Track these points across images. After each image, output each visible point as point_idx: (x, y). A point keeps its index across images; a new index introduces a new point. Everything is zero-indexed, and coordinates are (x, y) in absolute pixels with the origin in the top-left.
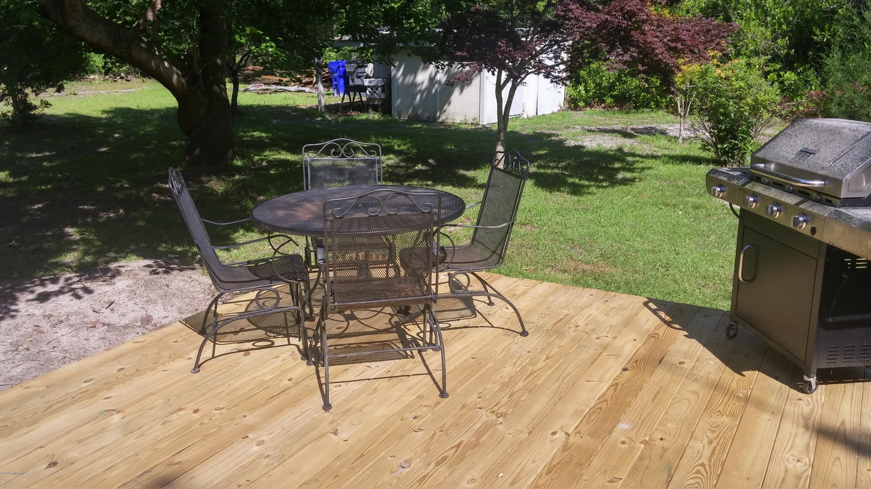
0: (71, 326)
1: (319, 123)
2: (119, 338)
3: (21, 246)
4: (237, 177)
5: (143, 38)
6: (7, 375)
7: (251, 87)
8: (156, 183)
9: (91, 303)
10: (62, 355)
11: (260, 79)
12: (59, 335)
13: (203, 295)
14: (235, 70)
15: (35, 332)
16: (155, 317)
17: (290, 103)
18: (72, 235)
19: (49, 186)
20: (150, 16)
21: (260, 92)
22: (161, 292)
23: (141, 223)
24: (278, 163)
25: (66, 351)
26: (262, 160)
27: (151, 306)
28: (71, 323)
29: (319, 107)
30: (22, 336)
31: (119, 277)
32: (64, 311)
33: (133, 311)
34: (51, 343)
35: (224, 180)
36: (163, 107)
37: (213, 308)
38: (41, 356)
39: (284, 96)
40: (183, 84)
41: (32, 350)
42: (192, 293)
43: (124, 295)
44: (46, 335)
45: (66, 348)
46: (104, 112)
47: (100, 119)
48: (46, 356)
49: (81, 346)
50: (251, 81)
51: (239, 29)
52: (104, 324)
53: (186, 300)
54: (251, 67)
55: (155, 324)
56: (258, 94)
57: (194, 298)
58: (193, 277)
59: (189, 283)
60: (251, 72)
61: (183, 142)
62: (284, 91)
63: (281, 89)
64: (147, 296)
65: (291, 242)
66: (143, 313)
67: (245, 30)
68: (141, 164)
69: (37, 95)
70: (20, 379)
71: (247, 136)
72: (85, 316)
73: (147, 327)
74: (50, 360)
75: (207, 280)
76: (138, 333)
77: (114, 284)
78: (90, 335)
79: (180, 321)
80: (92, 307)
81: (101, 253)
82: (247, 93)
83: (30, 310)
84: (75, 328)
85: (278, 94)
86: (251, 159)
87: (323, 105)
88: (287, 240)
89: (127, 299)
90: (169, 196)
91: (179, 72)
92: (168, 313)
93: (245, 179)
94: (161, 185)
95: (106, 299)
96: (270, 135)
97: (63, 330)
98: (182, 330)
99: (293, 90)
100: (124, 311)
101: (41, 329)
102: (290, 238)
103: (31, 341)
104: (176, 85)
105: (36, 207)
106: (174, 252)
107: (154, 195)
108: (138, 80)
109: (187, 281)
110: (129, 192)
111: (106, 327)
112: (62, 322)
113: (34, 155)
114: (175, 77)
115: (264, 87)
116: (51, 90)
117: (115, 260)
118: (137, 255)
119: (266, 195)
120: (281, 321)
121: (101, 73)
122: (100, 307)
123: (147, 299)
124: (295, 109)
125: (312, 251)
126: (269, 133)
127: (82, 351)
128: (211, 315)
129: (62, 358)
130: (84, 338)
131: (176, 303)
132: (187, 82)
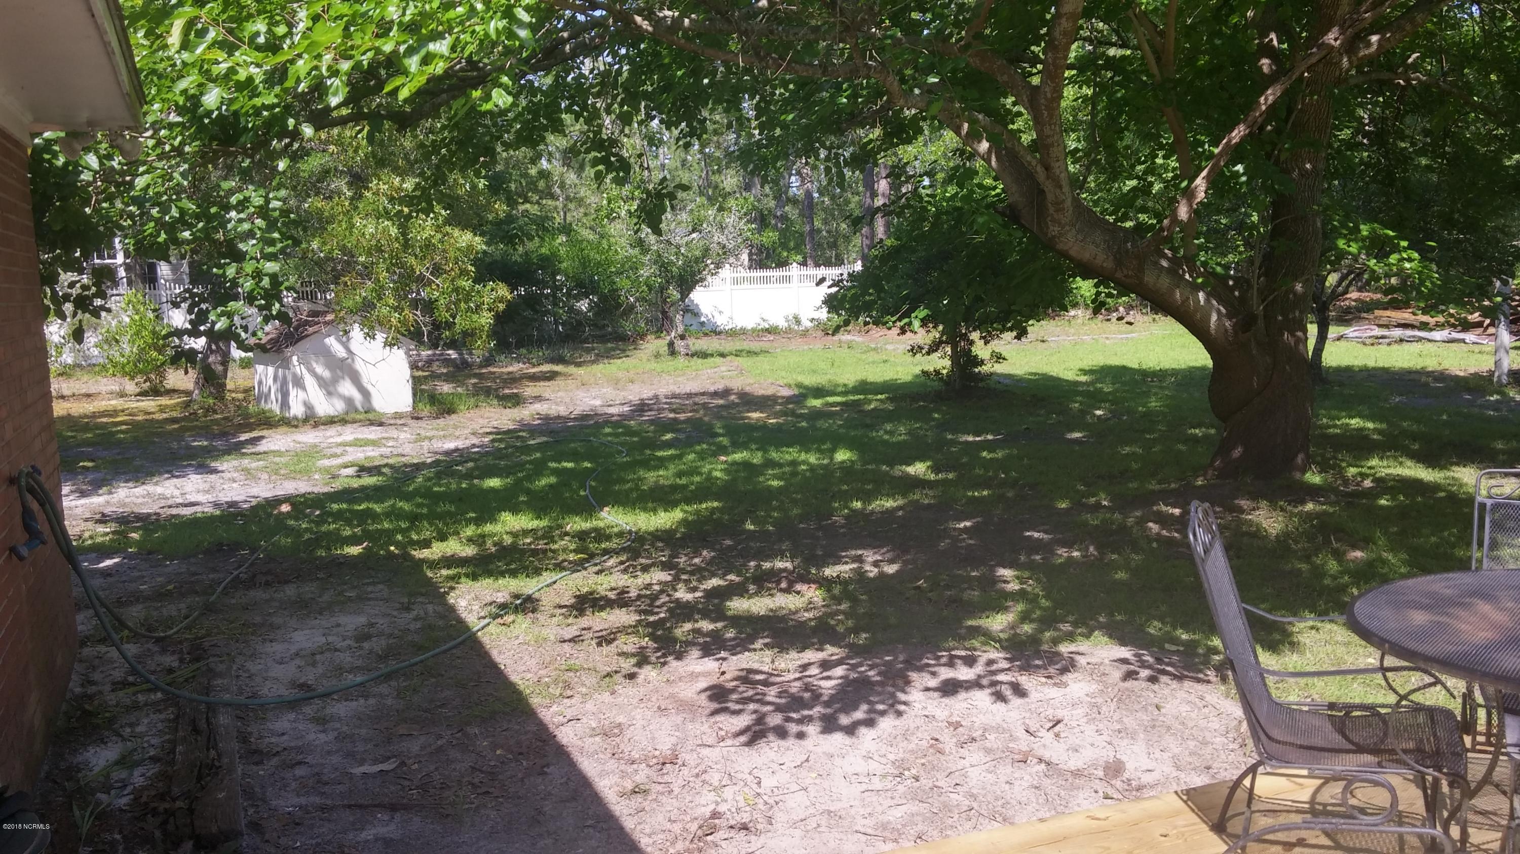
0: (988, 751)
1: (1496, 406)
2: (1063, 793)
3: (931, 591)
4: (1310, 506)
5: (1166, 251)
6: (880, 818)
7: (1350, 331)
8: (1156, 503)
9: (1024, 714)
10: (967, 802)
11: (1371, 317)
12: (966, 763)
13: (1223, 739)
14: (1325, 303)
15: (931, 750)
16: (1130, 766)
17: (1431, 364)
18: (1008, 582)
19: (985, 493)
20: (1183, 212)
21: (1368, 341)
22: (1145, 717)
23: (1121, 575)
24: (1398, 485)
25: (974, 797)
26: (1364, 476)
27: (1126, 741)
28: (988, 745)
29: (1496, 374)
30: (912, 752)
31: (1076, 675)
32: (980, 720)
33: (1092, 745)
34: (952, 776)
35: (1282, 510)
36: (1183, 367)
37: (1247, 782)
38: (935, 796)
39: (1417, 351)
40: (1226, 331)
41: (923, 781)
42: (1202, 730)
43: (1079, 711)
44: (947, 758)
45: (975, 791)
46: (1084, 372)
47: (1076, 383)
48: (942, 799)
49: (999, 793)
50: (1351, 320)
51: (1348, 228)
52: (1041, 760)
53: (1189, 742)
54: (1354, 295)
55: (1129, 780)
56: (1365, 344)
57: (1205, 743)
58: (1208, 698)
59: (1199, 709)
60: (1353, 303)
61: (1213, 431)
62: (1420, 339)
63: (1414, 337)
64: (1120, 721)
65: (1439, 687)
66: (1108, 754)
67: (1359, 231)
68: (1134, 466)
69: (986, 343)
70: (898, 830)
71: (1335, 426)
72: (1013, 738)
73: (1113, 782)
74: (947, 807)
75: (1237, 711)
76: (1096, 792)
77: (1066, 685)
78: (1016, 775)
79: (1176, 792)
80: (1024, 723)
81: (1048, 621)
82: (1342, 344)
83: (930, 708)
84: (993, 757)
85: (1406, 346)
86: (1341, 473)
87: (1506, 371)
88: (1432, 680)
89: (1085, 720)
90: (1176, 531)
91: (1222, 308)
92: (1154, 764)
93: (1325, 513)
94: (1164, 508)
95: (1050, 712)
96: (1384, 426)
97: (974, 755)
98: (1177, 813)
99: (1438, 338)
100: (1078, 742)
101: (940, 746)
102: (1436, 678)
103: (923, 764)
104: (1213, 332)
105: (962, 525)
106: (1175, 641)
107: (1151, 524)
108: (1146, 318)
109: (1195, 704)
110: (1108, 515)
111: (1043, 766)
112: (974, 740)
113: (970, 438)
114: (1214, 317)
115: (1378, 332)
116: (1009, 336)
117: (1070, 637)
118: (1110, 637)
119: (1367, 549)
120: (1391, 842)
121: (1087, 306)
122: (1038, 725)
123: (1118, 727)
124: (1441, 376)
125: (1481, 706)
126: (1381, 422)
127: (1000, 803)
128: (1241, 795)
129: (966, 808)
130: (1006, 779)
131: (1171, 745)
132: (1234, 326)
